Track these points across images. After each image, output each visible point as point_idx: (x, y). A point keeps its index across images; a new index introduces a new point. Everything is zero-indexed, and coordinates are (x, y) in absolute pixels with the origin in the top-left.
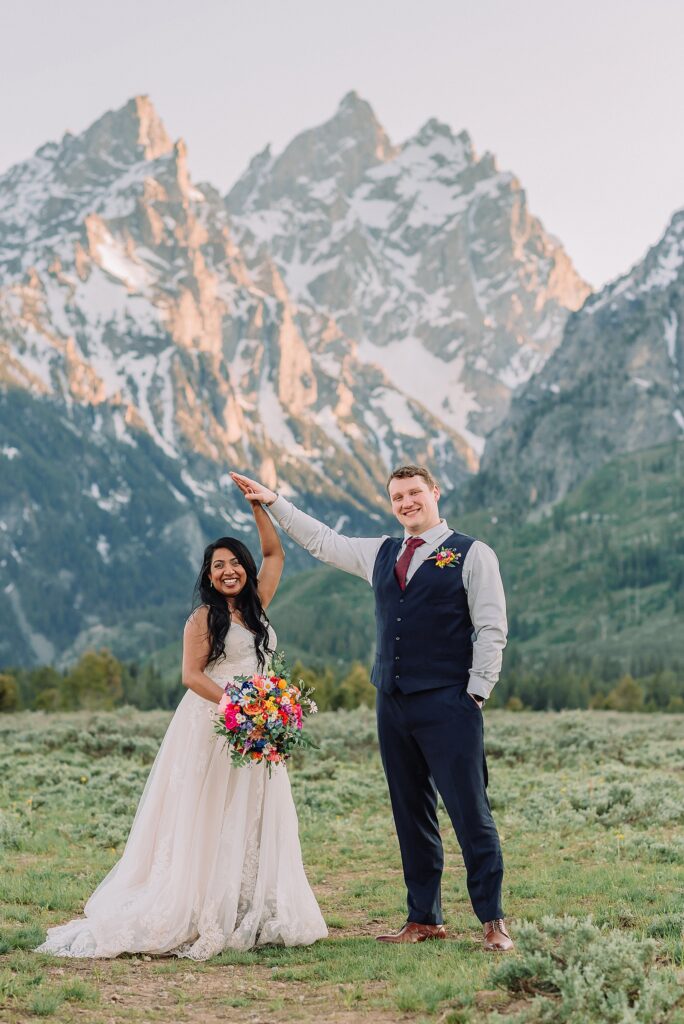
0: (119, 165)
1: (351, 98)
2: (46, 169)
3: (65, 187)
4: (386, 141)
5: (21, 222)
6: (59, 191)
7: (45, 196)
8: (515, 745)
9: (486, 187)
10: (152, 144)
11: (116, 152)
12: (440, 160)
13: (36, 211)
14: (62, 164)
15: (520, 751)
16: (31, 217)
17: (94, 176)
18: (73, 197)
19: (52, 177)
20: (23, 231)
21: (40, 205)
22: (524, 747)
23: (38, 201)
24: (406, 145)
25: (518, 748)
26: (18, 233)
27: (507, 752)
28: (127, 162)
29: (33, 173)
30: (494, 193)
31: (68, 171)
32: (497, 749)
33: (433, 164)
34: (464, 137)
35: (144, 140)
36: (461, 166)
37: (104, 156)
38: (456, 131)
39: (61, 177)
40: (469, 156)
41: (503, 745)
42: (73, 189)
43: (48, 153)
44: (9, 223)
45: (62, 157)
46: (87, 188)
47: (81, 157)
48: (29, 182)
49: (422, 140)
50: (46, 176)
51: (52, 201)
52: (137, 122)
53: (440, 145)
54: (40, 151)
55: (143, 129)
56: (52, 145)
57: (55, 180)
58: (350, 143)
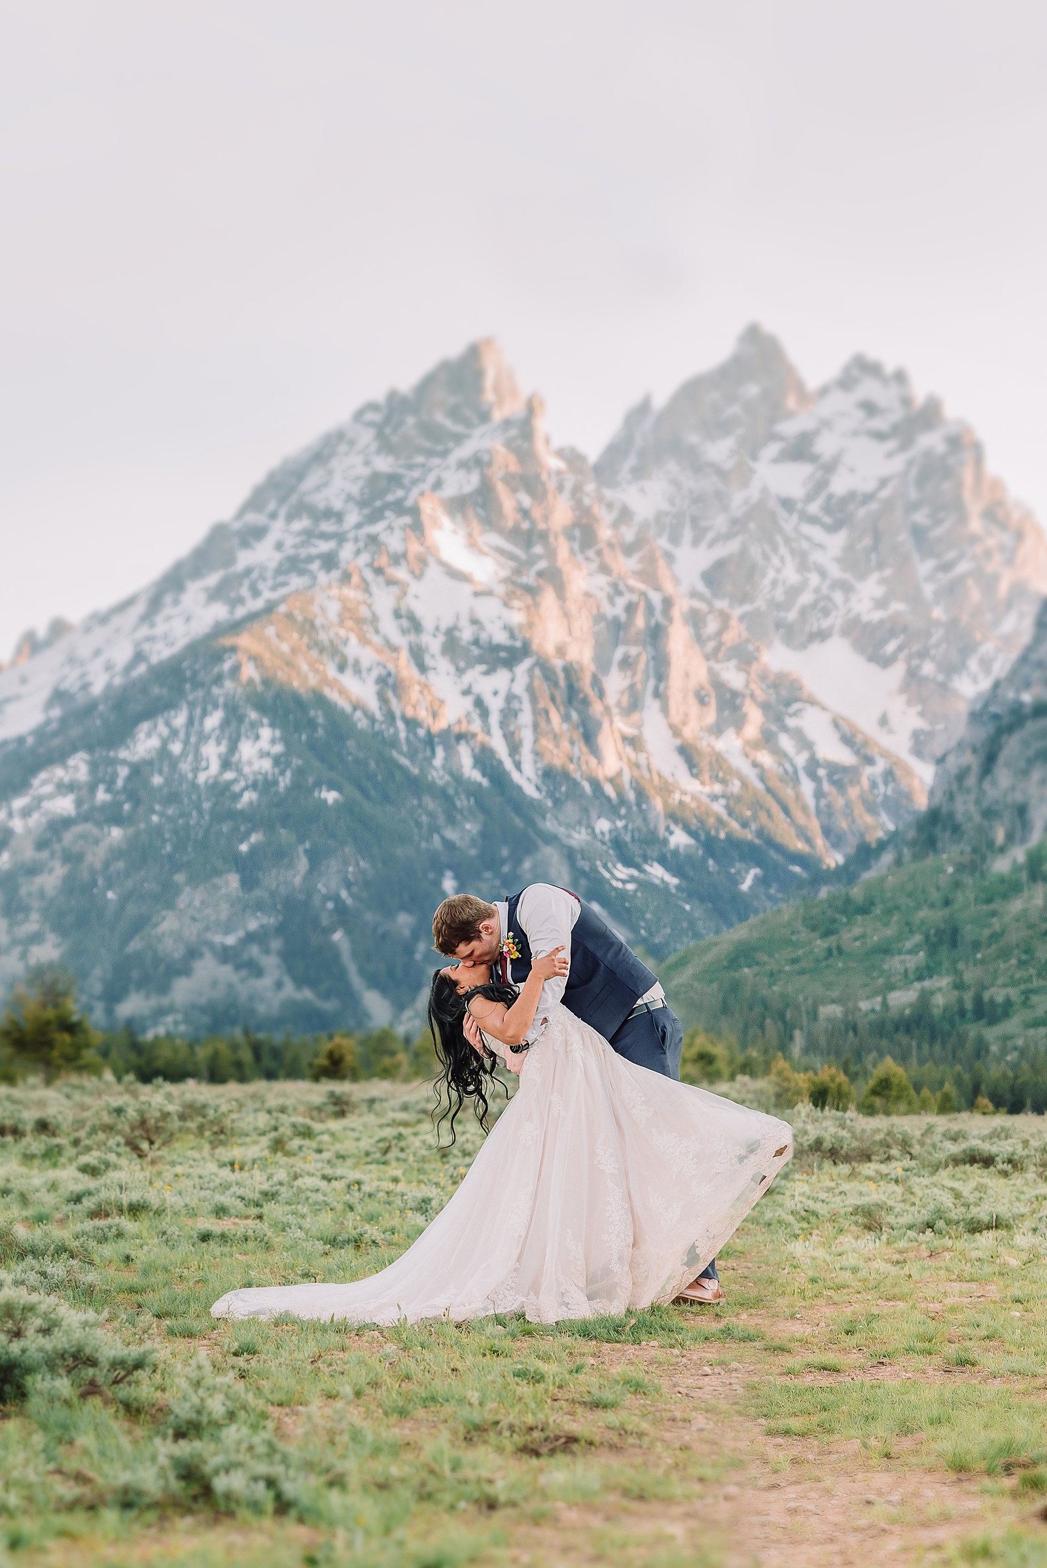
0: (459, 429)
1: (753, 335)
2: (367, 437)
3: (390, 460)
4: (800, 387)
5: (337, 504)
6: (384, 464)
7: (365, 472)
9: (931, 441)
10: (500, 400)
11: (454, 413)
12: (869, 408)
13: (355, 490)
14: (387, 430)
16: (349, 498)
17: (427, 444)
18: (401, 471)
19: (374, 447)
20: (339, 517)
21: (360, 483)
23: (357, 478)
24: (824, 391)
26: (333, 520)
28: (468, 424)
29: (352, 443)
30: (941, 448)
31: (395, 439)
33: (860, 414)
34: (900, 377)
35: (489, 396)
36: (897, 415)
37: (440, 418)
38: (889, 367)
39: (386, 446)
40: (906, 402)
42: (401, 462)
43: (370, 416)
44: (322, 506)
45: (387, 420)
46: (420, 459)
47: (411, 420)
48: (347, 454)
49: (846, 382)
50: (367, 446)
51: (375, 477)
52: (479, 375)
53: (869, 389)
54: (358, 416)
55: (489, 381)
56: (372, 407)
57: (379, 451)
58: (752, 390)
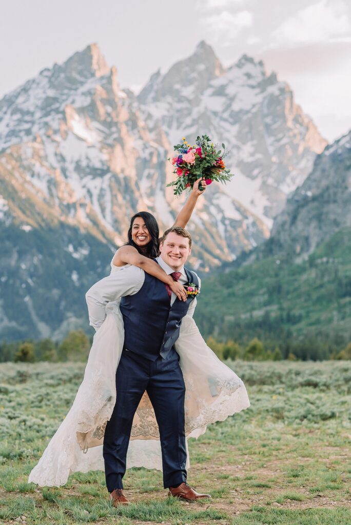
0: (82, 79)
1: (202, 44)
2: (45, 82)
3: (54, 91)
4: (221, 67)
5: (32, 109)
6: (51, 93)
7: (44, 96)
8: (324, 380)
9: (273, 90)
10: (99, 68)
11: (80, 73)
12: (249, 76)
13: (39, 103)
14: (53, 79)
15: (327, 384)
16: (37, 106)
17: (69, 85)
18: (58, 96)
19: (48, 86)
20: (32, 114)
21: (41, 101)
22: (329, 381)
23: (40, 99)
24: (230, 68)
25: (326, 382)
26: (30, 115)
27: (320, 384)
28: (86, 77)
29: (38, 84)
30: (277, 93)
31: (56, 83)
32: (314, 382)
33: (245, 78)
34: (261, 63)
35: (95, 66)
36: (260, 79)
37: (75, 75)
38: (257, 60)
39: (52, 85)
40: (263, 74)
41: (318, 380)
42: (58, 92)
43: (46, 73)
44: (25, 109)
45: (53, 75)
46: (66, 91)
47: (62, 75)
48: (36, 88)
49: (239, 65)
50: (45, 85)
51: (48, 98)
52: (91, 57)
53: (248, 68)
54: (41, 73)
55: (95, 61)
56: (48, 70)
57: (49, 87)
58: (202, 67)
